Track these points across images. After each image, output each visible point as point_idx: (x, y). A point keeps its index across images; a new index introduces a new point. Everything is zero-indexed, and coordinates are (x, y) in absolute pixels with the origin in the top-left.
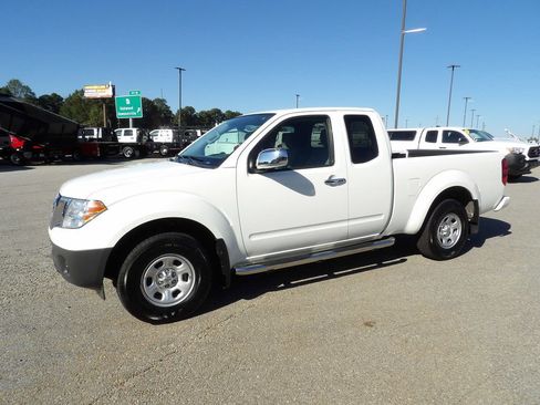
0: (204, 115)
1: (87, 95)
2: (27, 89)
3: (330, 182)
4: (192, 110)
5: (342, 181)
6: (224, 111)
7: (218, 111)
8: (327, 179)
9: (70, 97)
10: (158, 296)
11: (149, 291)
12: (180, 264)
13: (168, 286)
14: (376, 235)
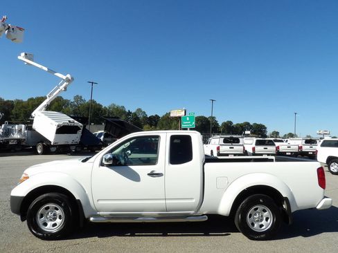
0: (238, 126)
1: (171, 115)
2: (144, 112)
3: (152, 174)
4: (231, 123)
5: (159, 175)
6: (251, 124)
7: (248, 124)
8: (149, 172)
9: (163, 117)
10: (45, 224)
11: (40, 221)
12: (57, 210)
13: (51, 220)
14: (192, 212)
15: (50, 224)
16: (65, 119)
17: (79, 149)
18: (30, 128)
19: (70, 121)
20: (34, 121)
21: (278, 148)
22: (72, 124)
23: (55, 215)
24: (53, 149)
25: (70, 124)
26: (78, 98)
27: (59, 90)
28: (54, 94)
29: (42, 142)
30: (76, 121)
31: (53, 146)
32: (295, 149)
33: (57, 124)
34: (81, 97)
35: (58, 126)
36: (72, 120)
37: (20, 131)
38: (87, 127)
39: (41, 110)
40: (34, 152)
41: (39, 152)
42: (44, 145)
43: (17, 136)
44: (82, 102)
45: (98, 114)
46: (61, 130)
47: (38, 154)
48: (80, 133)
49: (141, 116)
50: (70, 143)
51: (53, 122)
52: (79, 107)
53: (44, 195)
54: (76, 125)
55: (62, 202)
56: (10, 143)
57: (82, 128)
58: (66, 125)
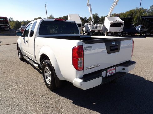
25: (117, 22)
27: (114, 5)
28: (112, 8)
29: (106, 31)
35: (111, 23)
51: (109, 21)
54: (120, 22)
56: (95, 31)
57: (124, 24)
58: (115, 22)
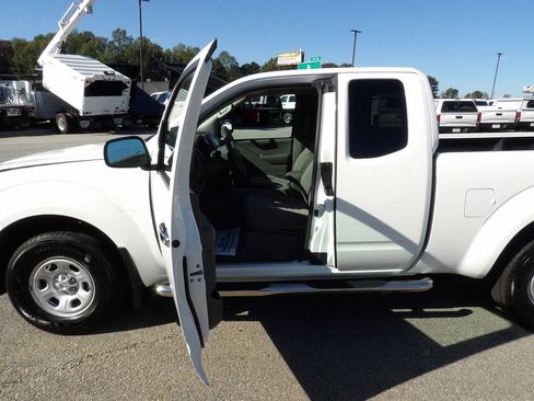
2: (233, 59)
9: (266, 66)
10: (55, 302)
11: (40, 295)
12: (77, 270)
13: (65, 292)
14: (397, 271)
15: (64, 300)
16: (98, 70)
17: (128, 123)
18: (38, 87)
19: (106, 73)
20: (44, 74)
21: (479, 115)
22: (112, 78)
23: (72, 281)
24: (85, 124)
25: (107, 78)
26: (120, 34)
27: (78, 11)
28: (72, 20)
29: (64, 111)
30: (117, 73)
31: (84, 118)
32: (509, 117)
33: (84, 77)
34: (124, 32)
35: (87, 82)
36: (110, 70)
37: (22, 92)
38: (139, 85)
39: (52, 52)
40: (52, 129)
41: (62, 129)
42: (67, 117)
43: (18, 101)
44: (127, 43)
45: (156, 64)
46: (94, 89)
47: (59, 132)
48: (126, 94)
49: (227, 65)
50: (112, 113)
51: (77, 74)
52: (123, 51)
53: (39, 238)
54: (118, 79)
55: (85, 253)
56: (9, 114)
57: (129, 85)
58: (100, 78)
